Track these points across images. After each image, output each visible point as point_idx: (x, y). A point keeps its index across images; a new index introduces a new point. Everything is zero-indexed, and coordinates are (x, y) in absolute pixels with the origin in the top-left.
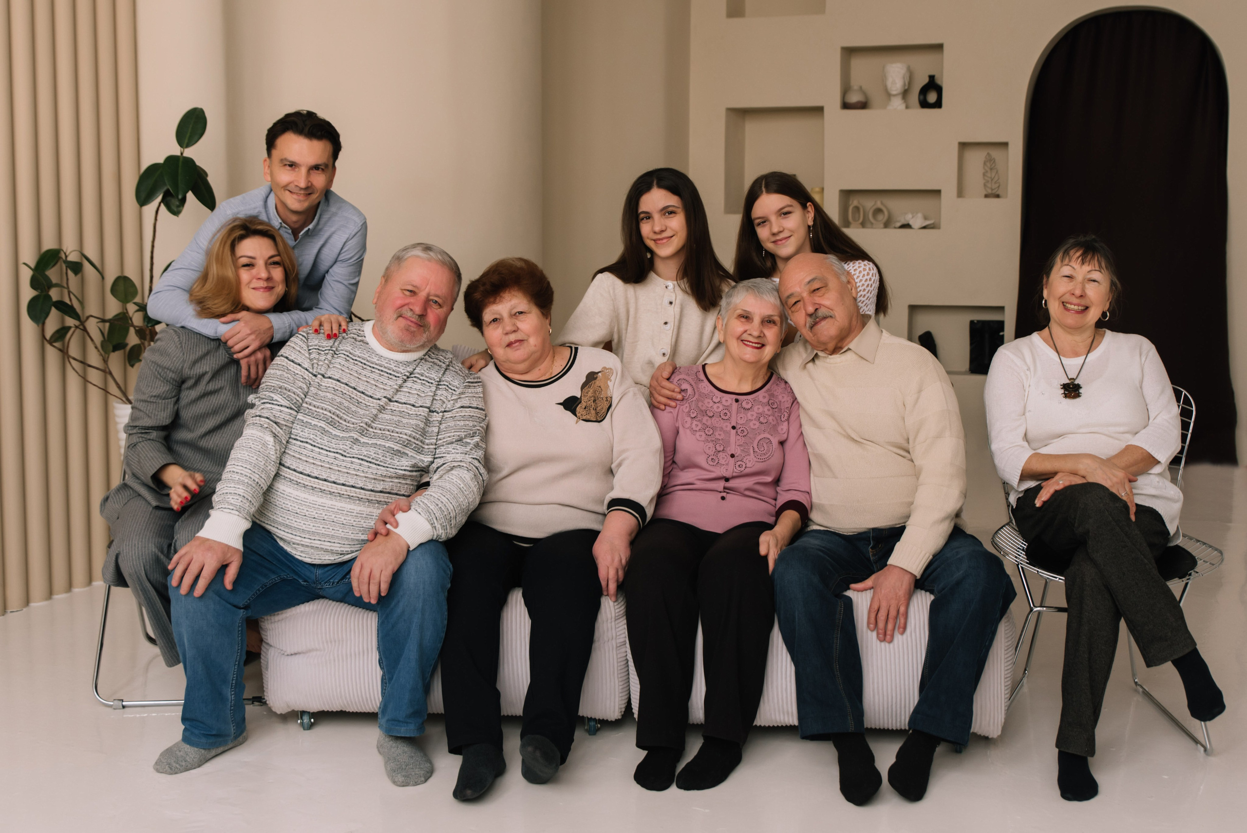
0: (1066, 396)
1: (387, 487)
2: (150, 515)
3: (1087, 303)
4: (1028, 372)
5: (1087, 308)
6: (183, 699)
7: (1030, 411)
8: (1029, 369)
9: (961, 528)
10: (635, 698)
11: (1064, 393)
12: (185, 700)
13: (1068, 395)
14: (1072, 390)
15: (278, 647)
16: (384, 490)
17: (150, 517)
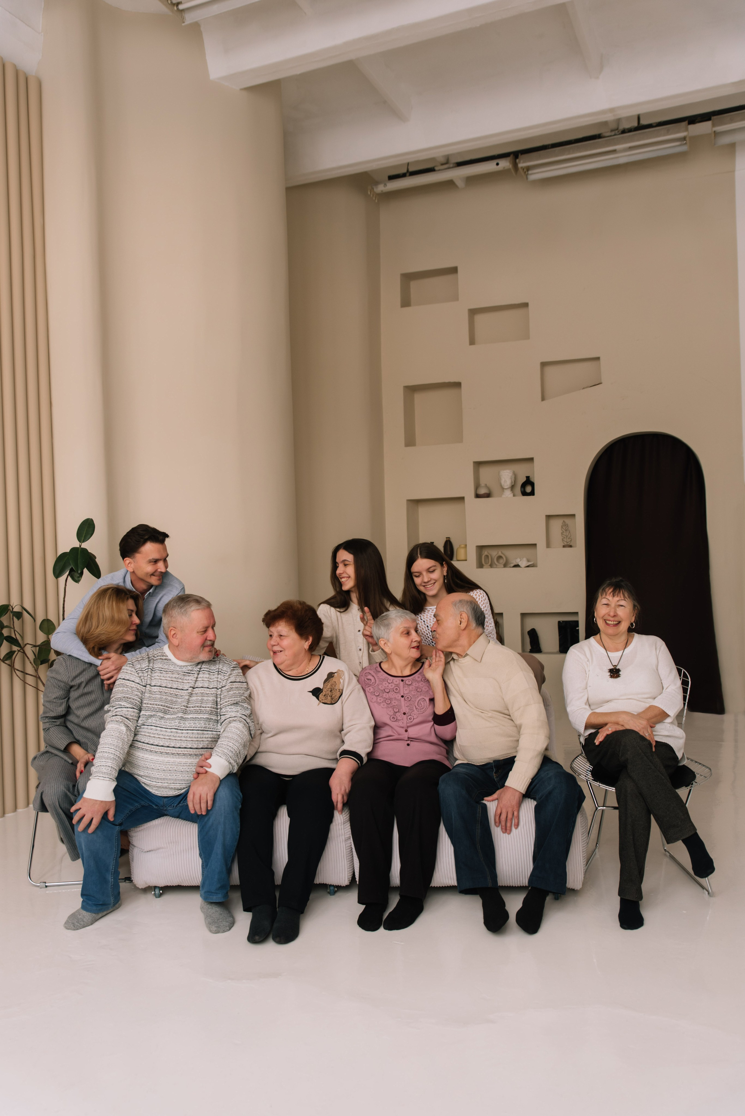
0: (611, 677)
1: (205, 745)
2: (62, 767)
3: (620, 620)
4: (588, 663)
5: (619, 622)
6: (82, 880)
7: (590, 686)
8: (588, 661)
9: (549, 757)
10: (357, 872)
11: (610, 675)
12: (83, 881)
13: (612, 676)
14: (615, 673)
15: (139, 847)
16: (204, 747)
17: (62, 769)
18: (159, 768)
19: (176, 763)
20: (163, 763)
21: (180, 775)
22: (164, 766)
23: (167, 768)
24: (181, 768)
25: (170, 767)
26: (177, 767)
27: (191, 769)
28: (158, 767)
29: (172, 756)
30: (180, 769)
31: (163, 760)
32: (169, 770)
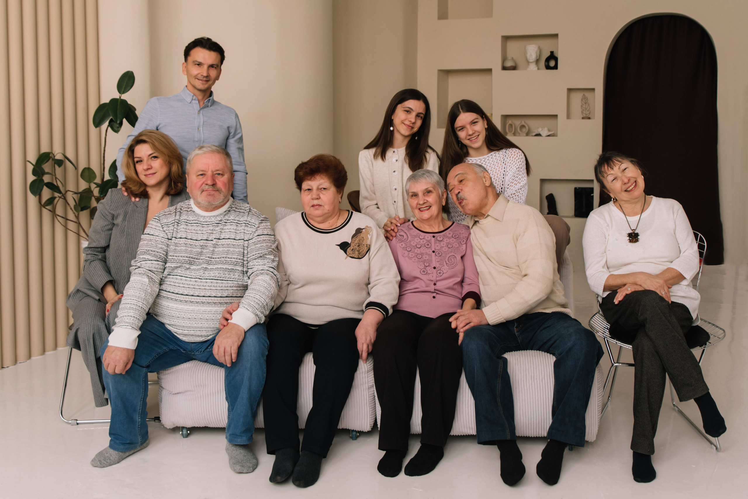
18: (184, 316)
20: (188, 311)
21: (206, 323)
22: (189, 315)
24: (206, 316)
26: (202, 315)
27: (216, 317)
29: (196, 304)
30: (204, 317)
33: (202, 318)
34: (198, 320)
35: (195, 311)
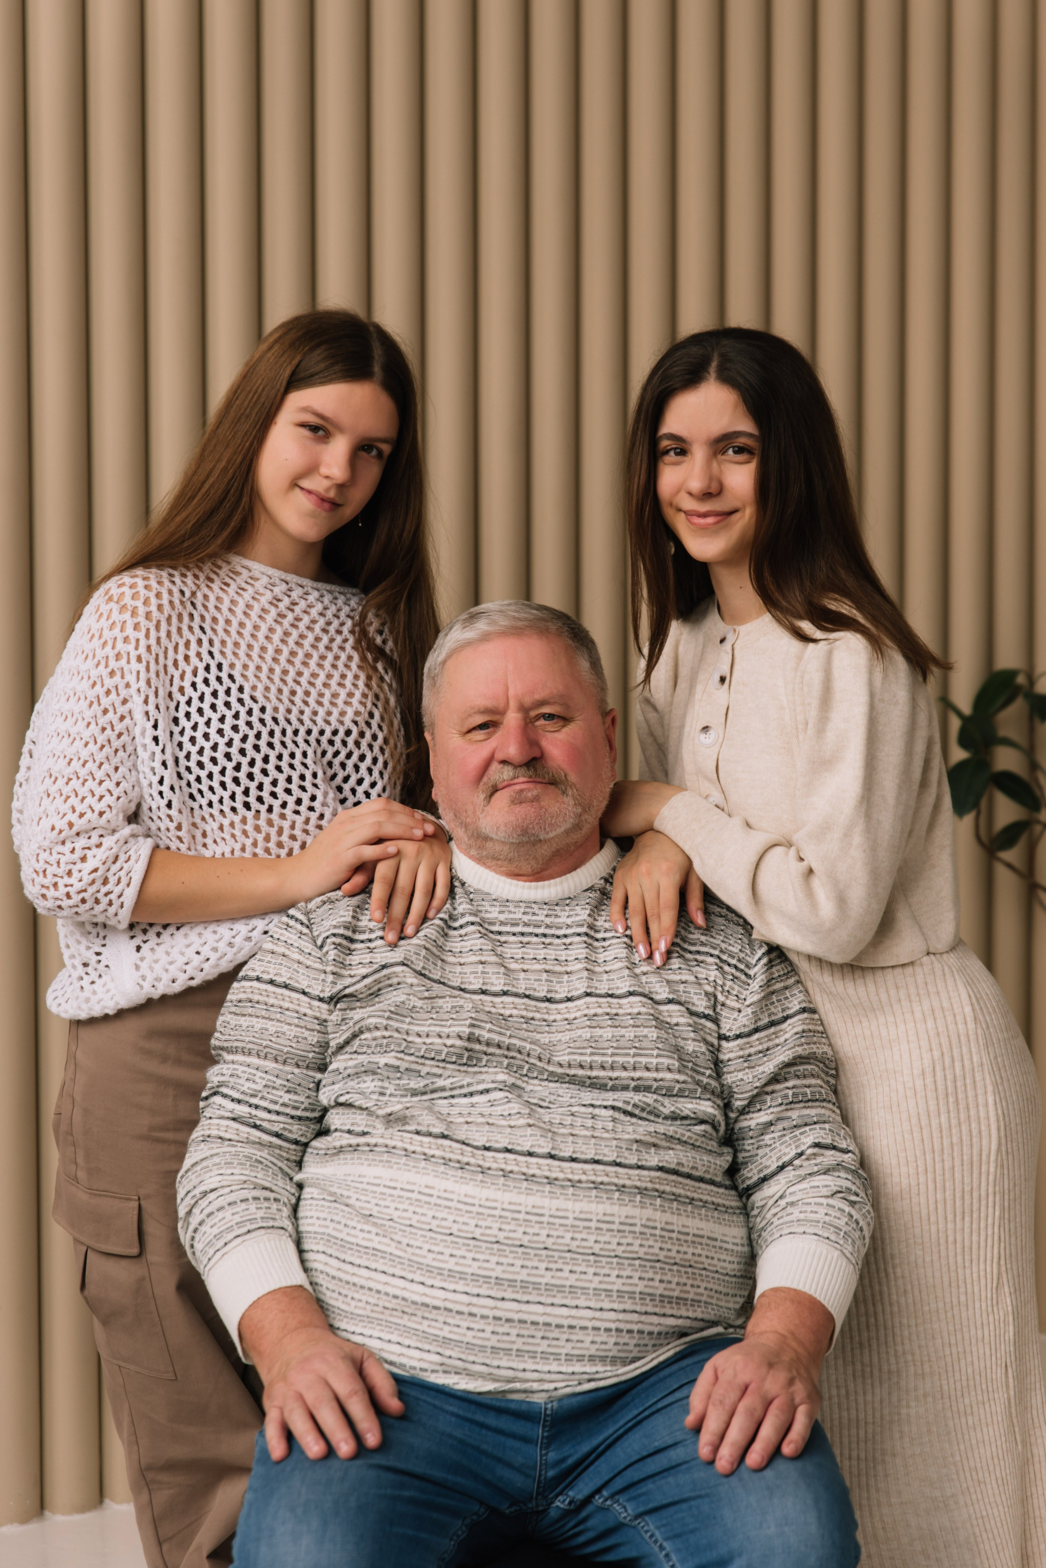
18: (501, 1236)
19: (566, 1218)
20: (516, 1215)
23: (535, 1238)
25: (544, 1233)
28: (495, 1232)
30: (584, 1244)
31: (515, 1204)
32: (542, 1246)
33: (574, 1249)
34: (556, 1254)
35: (542, 1215)
